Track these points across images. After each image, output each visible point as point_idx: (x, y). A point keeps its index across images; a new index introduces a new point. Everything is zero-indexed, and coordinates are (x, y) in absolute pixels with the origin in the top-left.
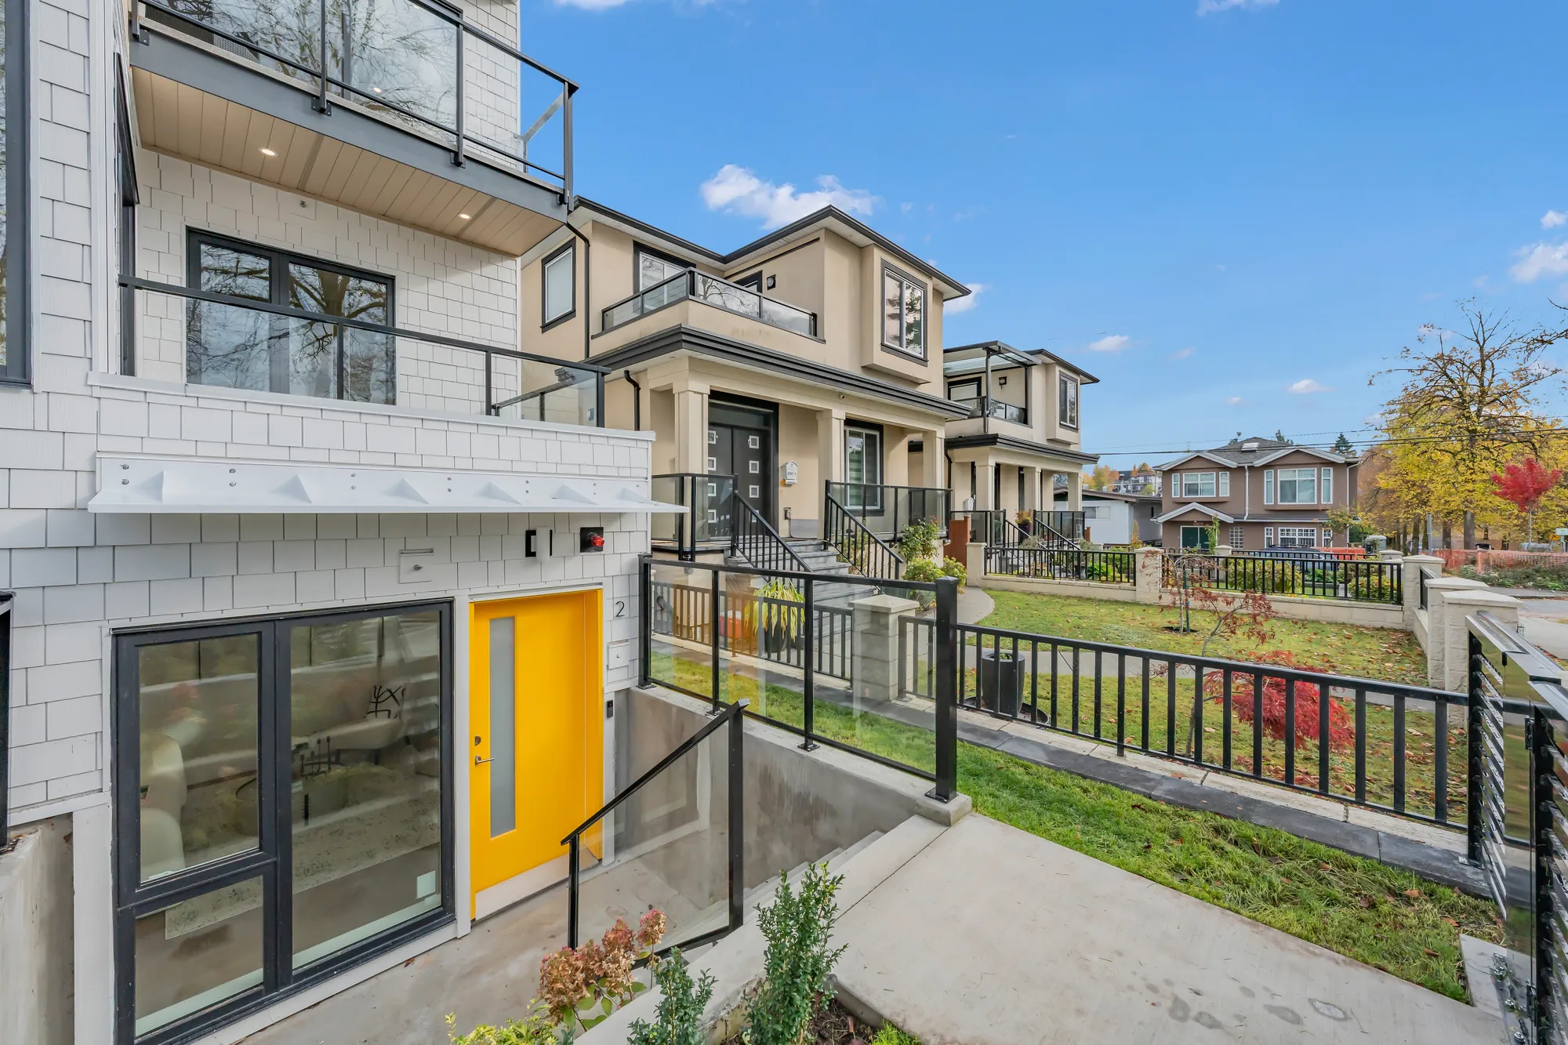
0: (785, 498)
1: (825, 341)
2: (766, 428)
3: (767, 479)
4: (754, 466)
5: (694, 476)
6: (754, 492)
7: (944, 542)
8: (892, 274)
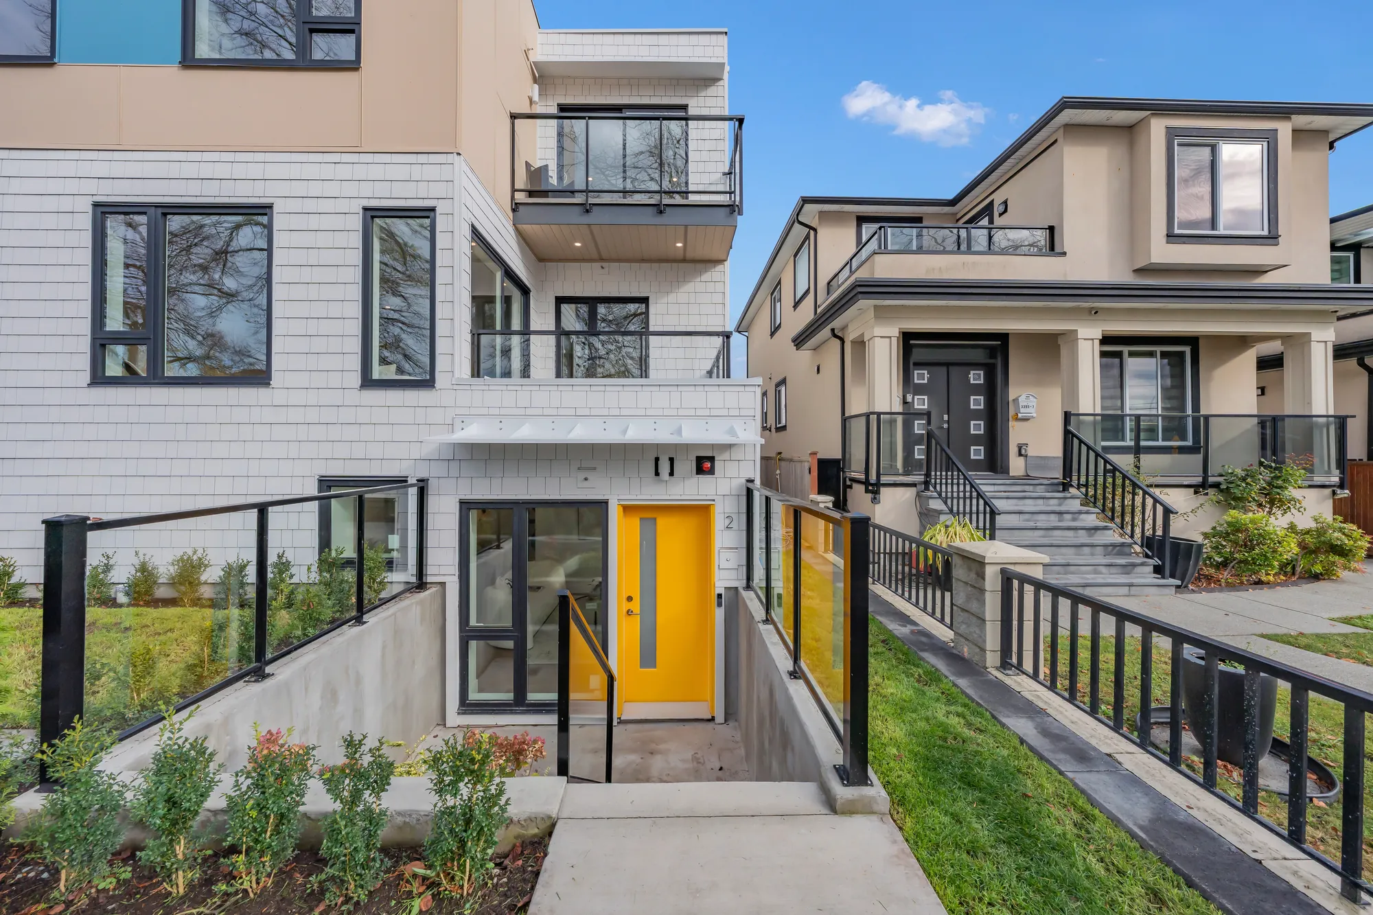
0: (1017, 434)
1: (1064, 254)
2: (992, 361)
3: (995, 415)
4: (977, 402)
5: (879, 414)
6: (977, 427)
7: (1334, 493)
8: (1187, 140)
